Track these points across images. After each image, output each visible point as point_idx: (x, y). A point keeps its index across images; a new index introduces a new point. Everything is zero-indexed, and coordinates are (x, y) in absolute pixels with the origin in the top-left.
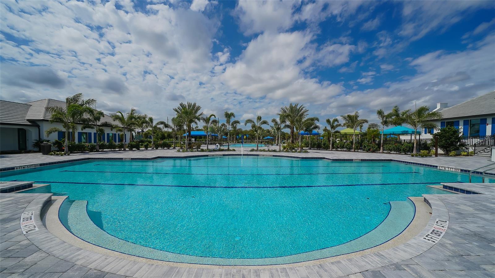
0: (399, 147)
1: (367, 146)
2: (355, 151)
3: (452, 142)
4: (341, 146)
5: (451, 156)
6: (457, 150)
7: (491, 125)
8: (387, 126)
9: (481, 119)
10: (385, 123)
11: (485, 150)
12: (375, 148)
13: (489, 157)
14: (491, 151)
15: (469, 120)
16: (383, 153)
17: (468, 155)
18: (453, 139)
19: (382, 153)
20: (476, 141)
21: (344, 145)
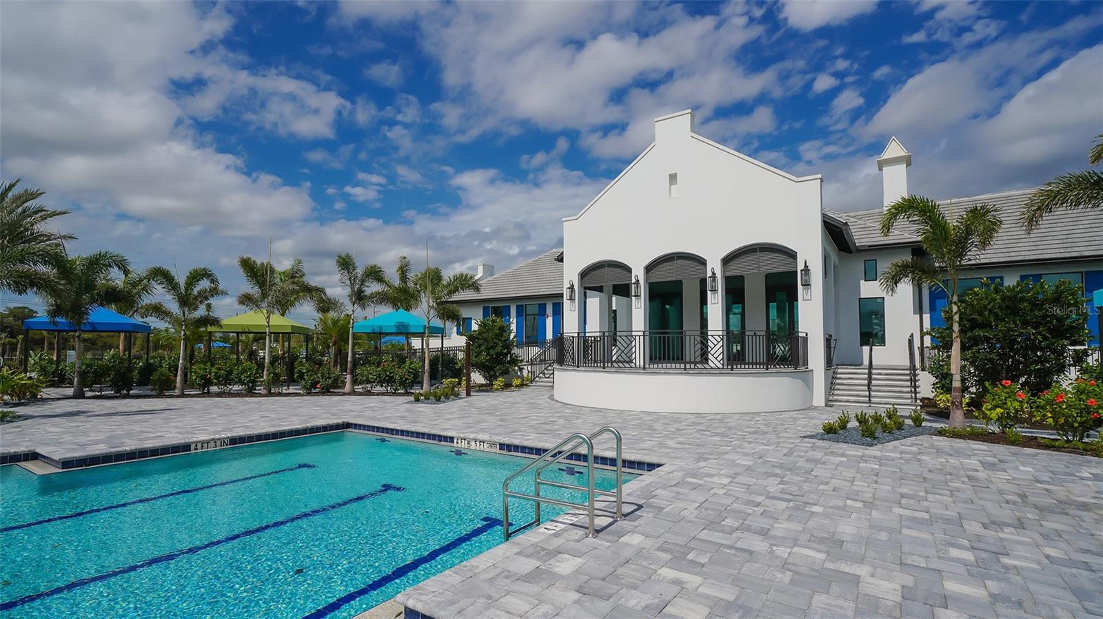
0: (391, 373)
1: (308, 371)
2: (270, 394)
3: (498, 355)
4: (220, 376)
5: (497, 389)
6: (505, 374)
7: (552, 318)
8: (363, 307)
9: (539, 304)
10: (359, 297)
11: (546, 371)
12: (329, 378)
13: (549, 386)
14: (553, 373)
15: (523, 305)
16: (353, 393)
17: (522, 385)
18: (499, 349)
19: (349, 394)
20: (535, 351)
21: (230, 373)
